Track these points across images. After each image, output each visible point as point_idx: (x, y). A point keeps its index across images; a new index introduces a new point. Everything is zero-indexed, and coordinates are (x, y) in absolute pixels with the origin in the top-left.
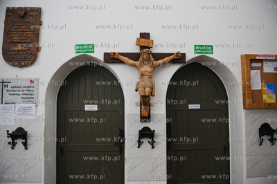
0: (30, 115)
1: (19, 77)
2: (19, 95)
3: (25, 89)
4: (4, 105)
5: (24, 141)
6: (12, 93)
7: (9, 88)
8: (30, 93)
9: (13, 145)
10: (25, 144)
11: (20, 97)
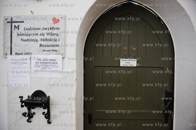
0: (54, 71)
1: (36, 14)
2: (37, 41)
3: (45, 32)
4: (14, 57)
5: (46, 111)
6: (26, 38)
7: (21, 30)
8: (53, 37)
9: (30, 116)
10: (48, 116)
11: (38, 44)
